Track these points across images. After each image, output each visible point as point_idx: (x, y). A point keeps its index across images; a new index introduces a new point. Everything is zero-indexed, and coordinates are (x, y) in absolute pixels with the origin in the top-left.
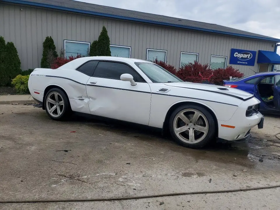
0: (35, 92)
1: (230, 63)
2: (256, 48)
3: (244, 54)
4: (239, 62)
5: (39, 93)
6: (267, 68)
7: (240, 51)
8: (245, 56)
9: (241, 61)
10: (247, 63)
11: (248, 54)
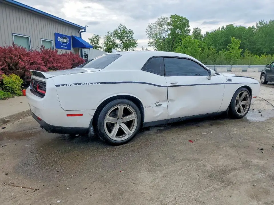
0: (68, 115)
1: (56, 48)
2: (70, 33)
3: (64, 38)
4: (61, 46)
5: (81, 115)
6: (78, 51)
7: (62, 36)
8: (65, 41)
9: (63, 46)
10: (67, 47)
11: (66, 38)
